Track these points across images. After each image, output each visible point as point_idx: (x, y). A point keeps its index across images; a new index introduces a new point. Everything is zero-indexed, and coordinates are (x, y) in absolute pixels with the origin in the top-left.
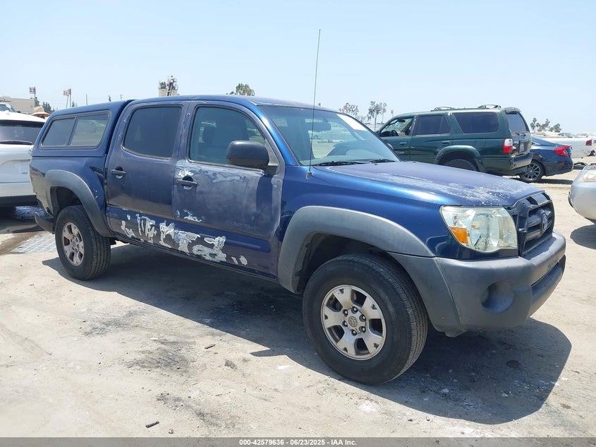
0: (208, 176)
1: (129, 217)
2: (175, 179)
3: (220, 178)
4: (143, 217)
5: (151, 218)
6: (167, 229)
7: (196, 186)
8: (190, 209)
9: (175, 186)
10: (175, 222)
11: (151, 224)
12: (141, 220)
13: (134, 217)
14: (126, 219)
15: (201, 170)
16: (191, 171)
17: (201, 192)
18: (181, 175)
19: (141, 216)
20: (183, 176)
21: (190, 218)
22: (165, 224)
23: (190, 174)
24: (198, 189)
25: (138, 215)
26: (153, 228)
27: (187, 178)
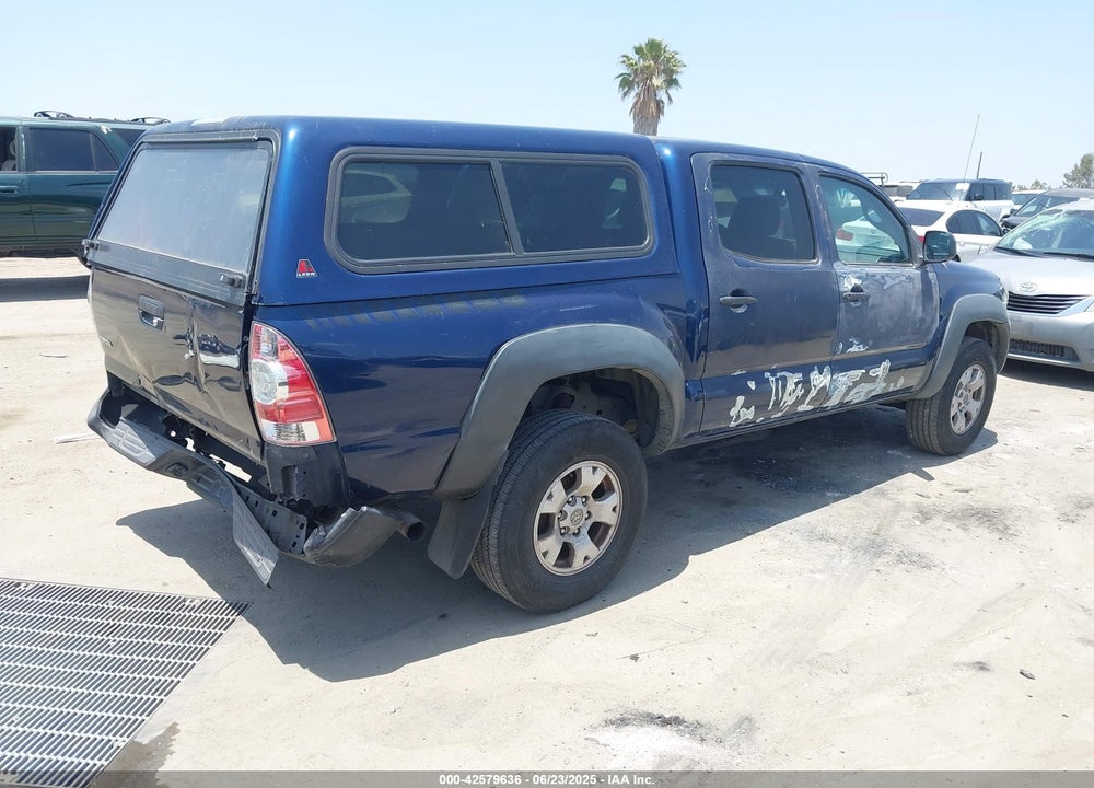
0: (877, 281)
1: (752, 385)
2: (840, 294)
3: (890, 282)
4: (779, 375)
5: (793, 370)
6: (819, 380)
7: (867, 298)
8: (856, 336)
9: (842, 305)
10: (830, 363)
11: (796, 380)
12: (777, 380)
13: (761, 381)
14: (746, 391)
15: (867, 274)
16: (857, 278)
17: (873, 306)
18: (847, 285)
19: (773, 373)
20: (850, 288)
21: (854, 349)
22: (816, 372)
23: (859, 282)
24: (870, 301)
25: (767, 375)
26: (800, 386)
27: (856, 289)
